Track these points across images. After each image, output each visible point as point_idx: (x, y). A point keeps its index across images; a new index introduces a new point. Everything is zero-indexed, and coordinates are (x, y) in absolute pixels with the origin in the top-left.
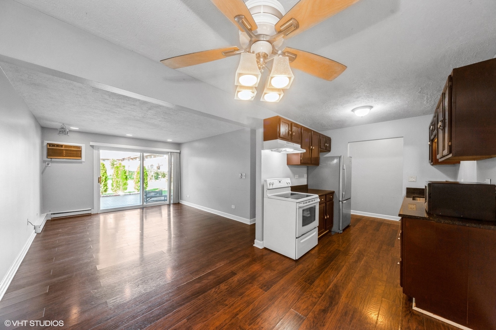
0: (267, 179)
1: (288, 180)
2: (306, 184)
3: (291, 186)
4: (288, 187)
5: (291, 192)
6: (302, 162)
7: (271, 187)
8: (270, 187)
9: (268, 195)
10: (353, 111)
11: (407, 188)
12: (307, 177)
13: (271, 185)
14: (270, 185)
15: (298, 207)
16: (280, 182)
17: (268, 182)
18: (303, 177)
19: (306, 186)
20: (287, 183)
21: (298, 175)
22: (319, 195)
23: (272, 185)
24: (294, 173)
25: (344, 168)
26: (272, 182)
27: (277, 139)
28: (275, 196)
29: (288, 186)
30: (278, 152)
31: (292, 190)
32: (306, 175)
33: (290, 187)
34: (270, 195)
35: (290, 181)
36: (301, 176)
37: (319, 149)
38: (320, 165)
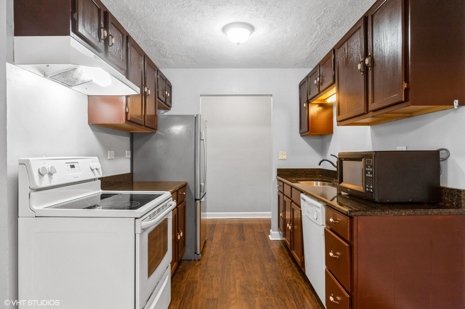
0: (31, 159)
1: (95, 162)
2: (128, 171)
3: (101, 176)
4: (95, 179)
5: (101, 192)
6: (129, 119)
7: (46, 182)
8: (41, 182)
9: (35, 207)
10: (224, 29)
11: (278, 169)
12: (130, 157)
13: (46, 176)
14: (41, 175)
15: (138, 231)
16: (72, 166)
17: (36, 165)
18: (123, 155)
19: (130, 176)
20: (92, 170)
21: (113, 152)
22: (170, 192)
23: (50, 174)
24: (106, 147)
25: (202, 139)
26: (48, 165)
27: (69, 34)
28: (58, 208)
29: (94, 177)
30: (63, 83)
31: (103, 188)
32: (130, 152)
33: (99, 179)
34: (41, 207)
35: (99, 166)
36: (118, 155)
37: (157, 99)
38: (158, 132)
